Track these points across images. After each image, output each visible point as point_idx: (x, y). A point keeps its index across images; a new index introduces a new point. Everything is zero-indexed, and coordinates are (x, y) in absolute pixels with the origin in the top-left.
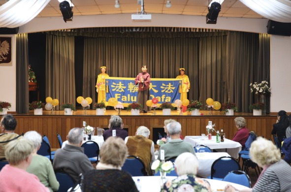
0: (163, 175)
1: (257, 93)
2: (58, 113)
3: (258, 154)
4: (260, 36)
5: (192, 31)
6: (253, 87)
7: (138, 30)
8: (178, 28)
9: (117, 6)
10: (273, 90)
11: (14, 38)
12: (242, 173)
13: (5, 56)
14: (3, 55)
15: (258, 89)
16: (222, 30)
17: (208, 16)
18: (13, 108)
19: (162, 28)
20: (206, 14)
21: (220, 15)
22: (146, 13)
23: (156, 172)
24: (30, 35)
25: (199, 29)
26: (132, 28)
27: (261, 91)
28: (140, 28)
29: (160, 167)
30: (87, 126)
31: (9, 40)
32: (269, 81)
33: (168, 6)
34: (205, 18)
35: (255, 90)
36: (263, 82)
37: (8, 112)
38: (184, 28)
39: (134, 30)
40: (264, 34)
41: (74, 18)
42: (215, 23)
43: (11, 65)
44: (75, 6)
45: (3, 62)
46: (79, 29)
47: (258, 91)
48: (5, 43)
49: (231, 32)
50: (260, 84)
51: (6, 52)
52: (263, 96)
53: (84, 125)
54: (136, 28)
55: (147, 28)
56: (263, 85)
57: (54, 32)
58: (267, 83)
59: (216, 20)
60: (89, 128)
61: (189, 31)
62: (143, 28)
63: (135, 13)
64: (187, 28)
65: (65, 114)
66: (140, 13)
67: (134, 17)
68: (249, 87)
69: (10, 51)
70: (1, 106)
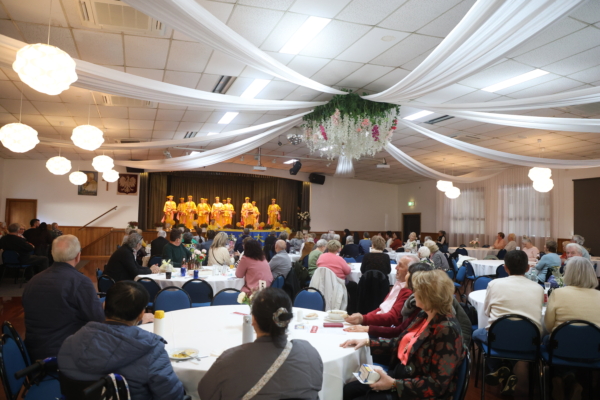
1: (302, 219)
4: (304, 184)
5: (255, 177)
7: (220, 174)
8: (246, 174)
9: (242, 160)
10: (312, 217)
11: (139, 176)
13: (132, 188)
15: (303, 217)
17: (292, 171)
24: (151, 174)
27: (305, 218)
31: (136, 177)
35: (301, 217)
36: (305, 213)
38: (250, 174)
40: (306, 183)
43: (136, 195)
45: (131, 192)
48: (133, 178)
51: (133, 185)
52: (306, 222)
58: (308, 213)
61: (253, 176)
62: (223, 173)
63: (256, 166)
64: (252, 174)
66: (259, 166)
67: (255, 168)
68: (298, 216)
69: (136, 185)
70: (132, 224)
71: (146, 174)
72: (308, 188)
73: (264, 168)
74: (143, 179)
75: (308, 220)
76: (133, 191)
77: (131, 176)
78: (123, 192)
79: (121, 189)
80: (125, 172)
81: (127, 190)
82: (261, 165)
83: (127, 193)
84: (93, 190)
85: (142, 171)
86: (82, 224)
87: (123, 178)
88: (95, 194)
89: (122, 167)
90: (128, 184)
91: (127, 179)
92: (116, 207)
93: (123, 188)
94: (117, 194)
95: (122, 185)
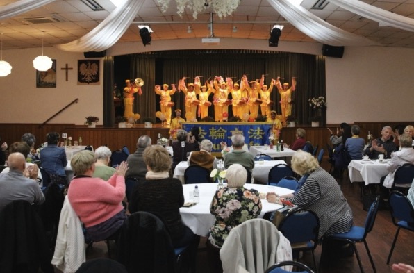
0: (221, 182)
1: (315, 107)
2: (141, 126)
3: (299, 166)
4: (317, 58)
5: (259, 53)
6: (311, 102)
7: (211, 52)
8: (246, 50)
9: (189, 31)
10: (329, 104)
11: (102, 60)
12: (293, 179)
13: (94, 76)
14: (92, 75)
15: (315, 103)
16: (284, 52)
17: (270, 40)
18: (101, 122)
20: (268, 38)
21: (280, 39)
22: (215, 37)
23: (215, 179)
24: (116, 58)
25: (265, 51)
26: (205, 50)
27: (318, 105)
28: (213, 50)
29: (217, 175)
30: (161, 137)
31: (98, 63)
32: (325, 97)
33: (235, 31)
34: (268, 42)
35: (313, 104)
36: (320, 98)
37: (96, 126)
38: (251, 51)
39: (207, 52)
40: (320, 56)
41: (152, 43)
42: (276, 46)
43: (99, 84)
44: (154, 32)
45: (93, 81)
46: (159, 52)
48: (94, 64)
49: (292, 54)
50: (317, 100)
51: (95, 73)
52: (320, 110)
53: (159, 137)
54: (209, 50)
55: (218, 50)
56: (320, 100)
57: (137, 54)
58: (323, 98)
59: (277, 43)
60: (163, 139)
62: (215, 50)
63: (205, 38)
65: (146, 127)
66: (209, 37)
67: (204, 41)
68: (308, 102)
69: (98, 73)
70: (90, 120)
71: (110, 58)
74: (106, 64)
76: (96, 80)
77: (92, 62)
78: (85, 81)
79: (81, 79)
81: (89, 79)
82: (214, 37)
83: (89, 83)
84: (51, 81)
86: (41, 122)
87: (83, 65)
88: (54, 85)
90: (88, 72)
91: (88, 66)
92: (77, 99)
93: (84, 76)
94: (78, 84)
95: (83, 73)
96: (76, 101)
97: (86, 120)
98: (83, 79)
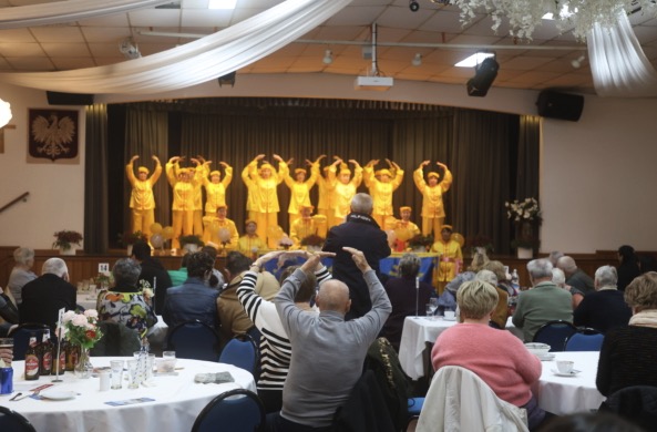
1: (517, 219)
4: (522, 121)
5: (393, 107)
6: (510, 208)
7: (297, 104)
8: (367, 102)
9: (327, 61)
10: (546, 214)
11: (83, 112)
13: (65, 145)
14: (63, 143)
15: (520, 212)
16: (444, 107)
19: (340, 100)
22: (383, 75)
24: (111, 107)
26: (286, 100)
27: (527, 216)
31: (74, 116)
32: (537, 198)
33: (416, 63)
35: (515, 214)
36: (528, 200)
38: (378, 102)
39: (290, 104)
40: (529, 118)
42: (484, 94)
43: (78, 163)
45: (63, 156)
47: (522, 217)
48: (66, 120)
49: (461, 110)
50: (523, 204)
51: (68, 138)
52: (528, 225)
54: (294, 100)
55: (312, 100)
56: (531, 205)
58: (534, 201)
61: (387, 107)
62: (306, 100)
63: (364, 75)
64: (384, 102)
66: (372, 75)
68: (503, 209)
69: (76, 138)
70: (65, 238)
71: (100, 108)
72: (534, 132)
73: (388, 81)
74: (92, 121)
75: (536, 221)
76: (69, 152)
77: (61, 114)
78: (44, 155)
79: (37, 150)
80: (44, 104)
81: (54, 151)
82: (380, 74)
83: (53, 159)
85: (87, 99)
87: (41, 120)
89: (35, 91)
90: (53, 135)
91: (51, 123)
92: (27, 194)
93: (42, 145)
94: (28, 162)
95: (40, 137)
96: (23, 197)
97: (56, 239)
98: (40, 150)
